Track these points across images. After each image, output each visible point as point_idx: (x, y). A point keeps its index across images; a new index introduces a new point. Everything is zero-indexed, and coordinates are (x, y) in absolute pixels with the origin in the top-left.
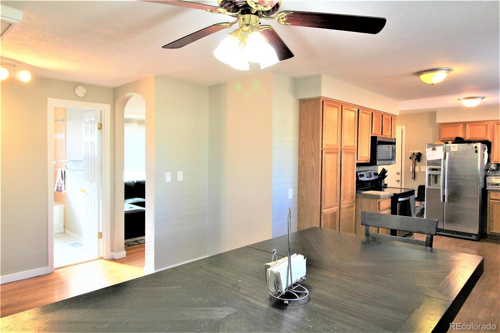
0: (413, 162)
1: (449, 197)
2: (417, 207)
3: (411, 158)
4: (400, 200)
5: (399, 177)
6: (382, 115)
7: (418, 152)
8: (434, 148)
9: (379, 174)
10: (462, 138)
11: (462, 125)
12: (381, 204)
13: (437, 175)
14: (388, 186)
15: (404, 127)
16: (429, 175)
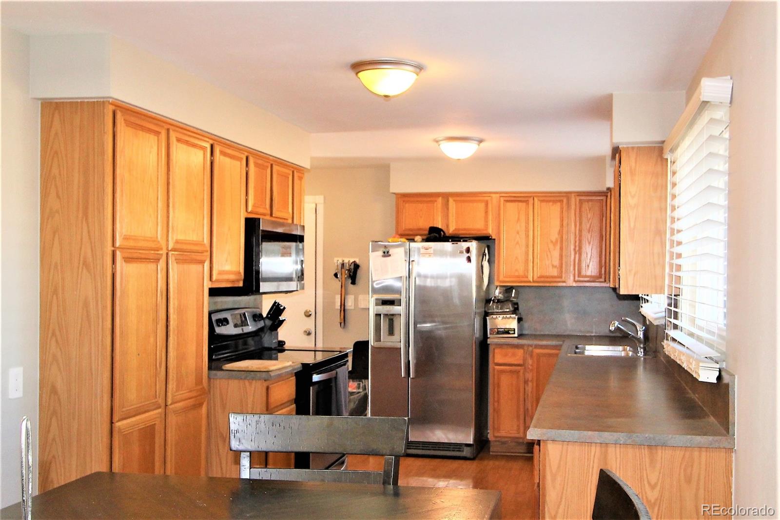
0: (342, 286)
1: (417, 365)
2: (352, 393)
3: (336, 275)
4: (316, 378)
5: (309, 324)
6: (272, 165)
7: (352, 260)
8: (386, 250)
9: (265, 315)
10: (441, 230)
11: (440, 200)
12: (272, 392)
13: (393, 315)
14: (286, 346)
15: (320, 199)
16: (378, 315)
